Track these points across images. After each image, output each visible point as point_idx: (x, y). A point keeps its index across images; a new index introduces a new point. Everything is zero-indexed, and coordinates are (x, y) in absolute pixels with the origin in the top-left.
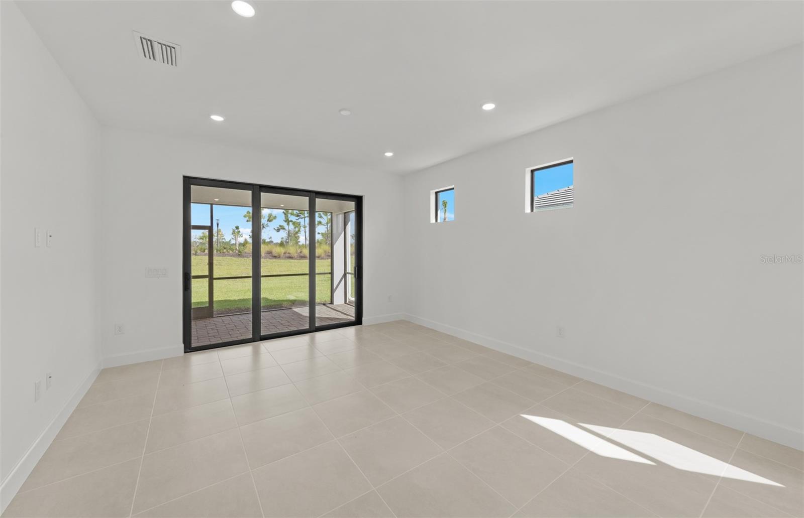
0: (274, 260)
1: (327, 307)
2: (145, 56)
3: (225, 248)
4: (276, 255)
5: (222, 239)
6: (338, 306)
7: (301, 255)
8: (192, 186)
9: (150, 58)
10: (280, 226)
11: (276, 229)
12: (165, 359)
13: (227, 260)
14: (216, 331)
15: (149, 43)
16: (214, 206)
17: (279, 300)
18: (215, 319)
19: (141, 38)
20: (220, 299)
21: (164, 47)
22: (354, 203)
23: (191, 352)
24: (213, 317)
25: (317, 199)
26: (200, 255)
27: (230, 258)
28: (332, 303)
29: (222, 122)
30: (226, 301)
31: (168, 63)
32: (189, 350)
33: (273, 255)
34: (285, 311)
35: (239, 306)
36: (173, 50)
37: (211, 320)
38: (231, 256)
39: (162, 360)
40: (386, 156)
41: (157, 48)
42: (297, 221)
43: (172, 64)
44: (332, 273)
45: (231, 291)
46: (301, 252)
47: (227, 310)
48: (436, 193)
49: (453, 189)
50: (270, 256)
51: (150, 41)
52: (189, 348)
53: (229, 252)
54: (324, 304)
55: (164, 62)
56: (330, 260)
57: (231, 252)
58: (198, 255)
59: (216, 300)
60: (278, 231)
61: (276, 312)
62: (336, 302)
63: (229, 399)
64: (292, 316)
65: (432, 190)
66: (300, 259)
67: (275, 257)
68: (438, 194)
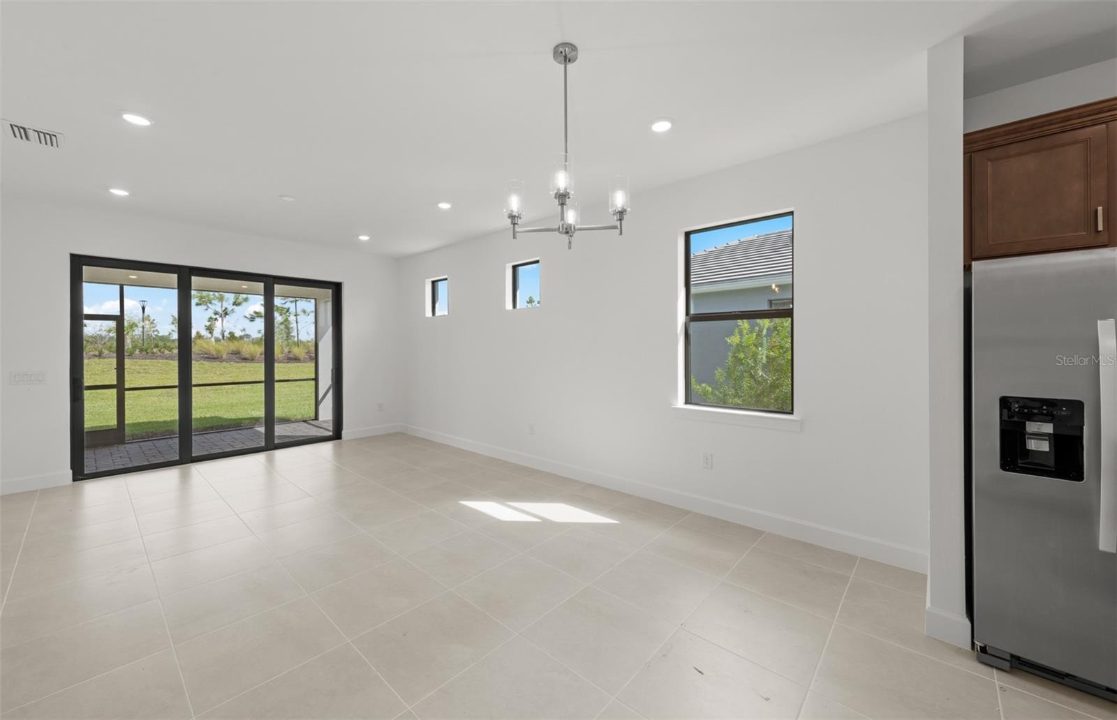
0: (243, 364)
1: (310, 424)
2: (15, 136)
3: (157, 346)
4: (247, 356)
5: (154, 331)
6: (324, 422)
7: (291, 356)
8: (84, 267)
9: (22, 138)
10: (256, 313)
11: (249, 317)
12: (41, 490)
13: (160, 365)
14: (128, 459)
15: (22, 130)
16: (125, 287)
17: (237, 419)
18: (127, 446)
19: (11, 125)
20: (141, 421)
21: (42, 135)
22: (330, 291)
23: (82, 479)
24: (125, 443)
25: (275, 285)
26: (109, 358)
27: (164, 361)
28: (316, 418)
29: (127, 196)
30: (150, 423)
31: (46, 144)
32: (80, 477)
33: (243, 356)
34: (244, 432)
35: (170, 428)
36: (54, 138)
37: (122, 447)
38: (167, 359)
39: (36, 491)
40: (360, 239)
41: (31, 133)
42: (284, 306)
43: (52, 145)
44: (316, 380)
45: (163, 409)
46: (289, 352)
47: (150, 434)
48: (433, 282)
49: (446, 279)
50: (237, 358)
51: (24, 129)
52: (79, 473)
53: (163, 353)
54: (305, 421)
55: (40, 143)
56: (313, 364)
57: (166, 352)
58: (104, 358)
59: (131, 422)
60: (251, 321)
61: (228, 433)
62: (321, 418)
63: (140, 539)
64: (252, 436)
65: (428, 278)
66: (288, 362)
67: (245, 359)
68: (436, 283)
